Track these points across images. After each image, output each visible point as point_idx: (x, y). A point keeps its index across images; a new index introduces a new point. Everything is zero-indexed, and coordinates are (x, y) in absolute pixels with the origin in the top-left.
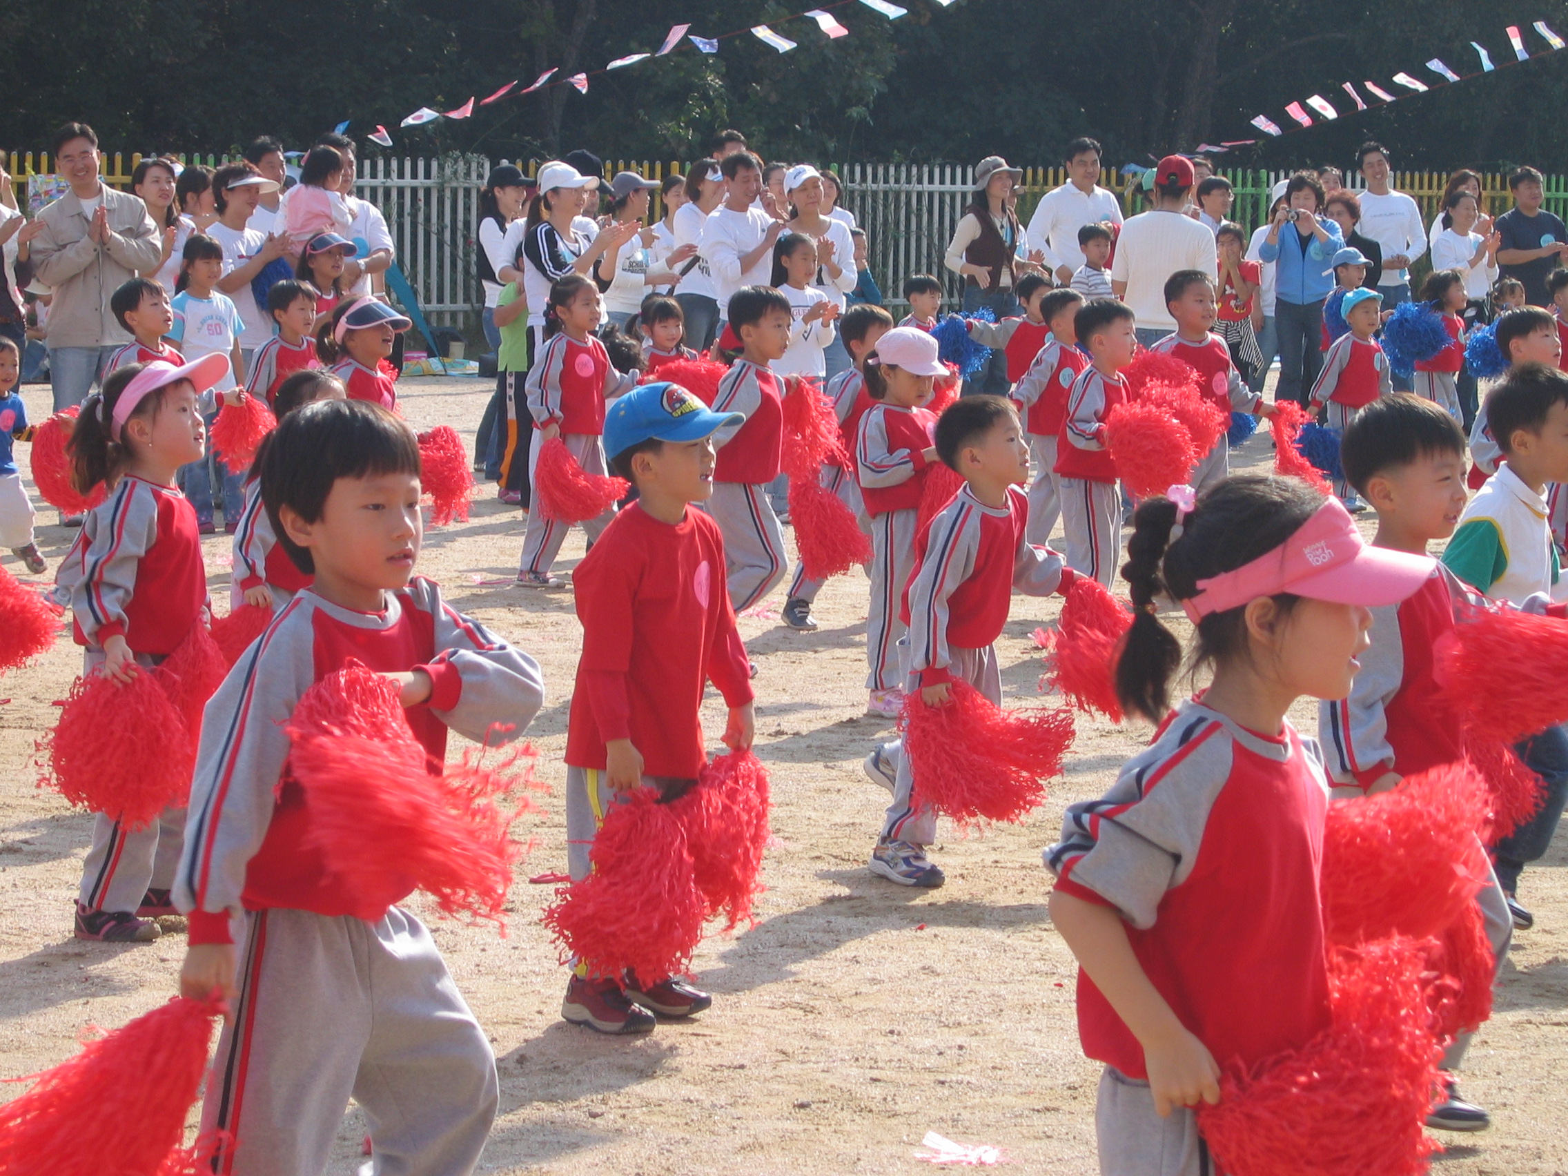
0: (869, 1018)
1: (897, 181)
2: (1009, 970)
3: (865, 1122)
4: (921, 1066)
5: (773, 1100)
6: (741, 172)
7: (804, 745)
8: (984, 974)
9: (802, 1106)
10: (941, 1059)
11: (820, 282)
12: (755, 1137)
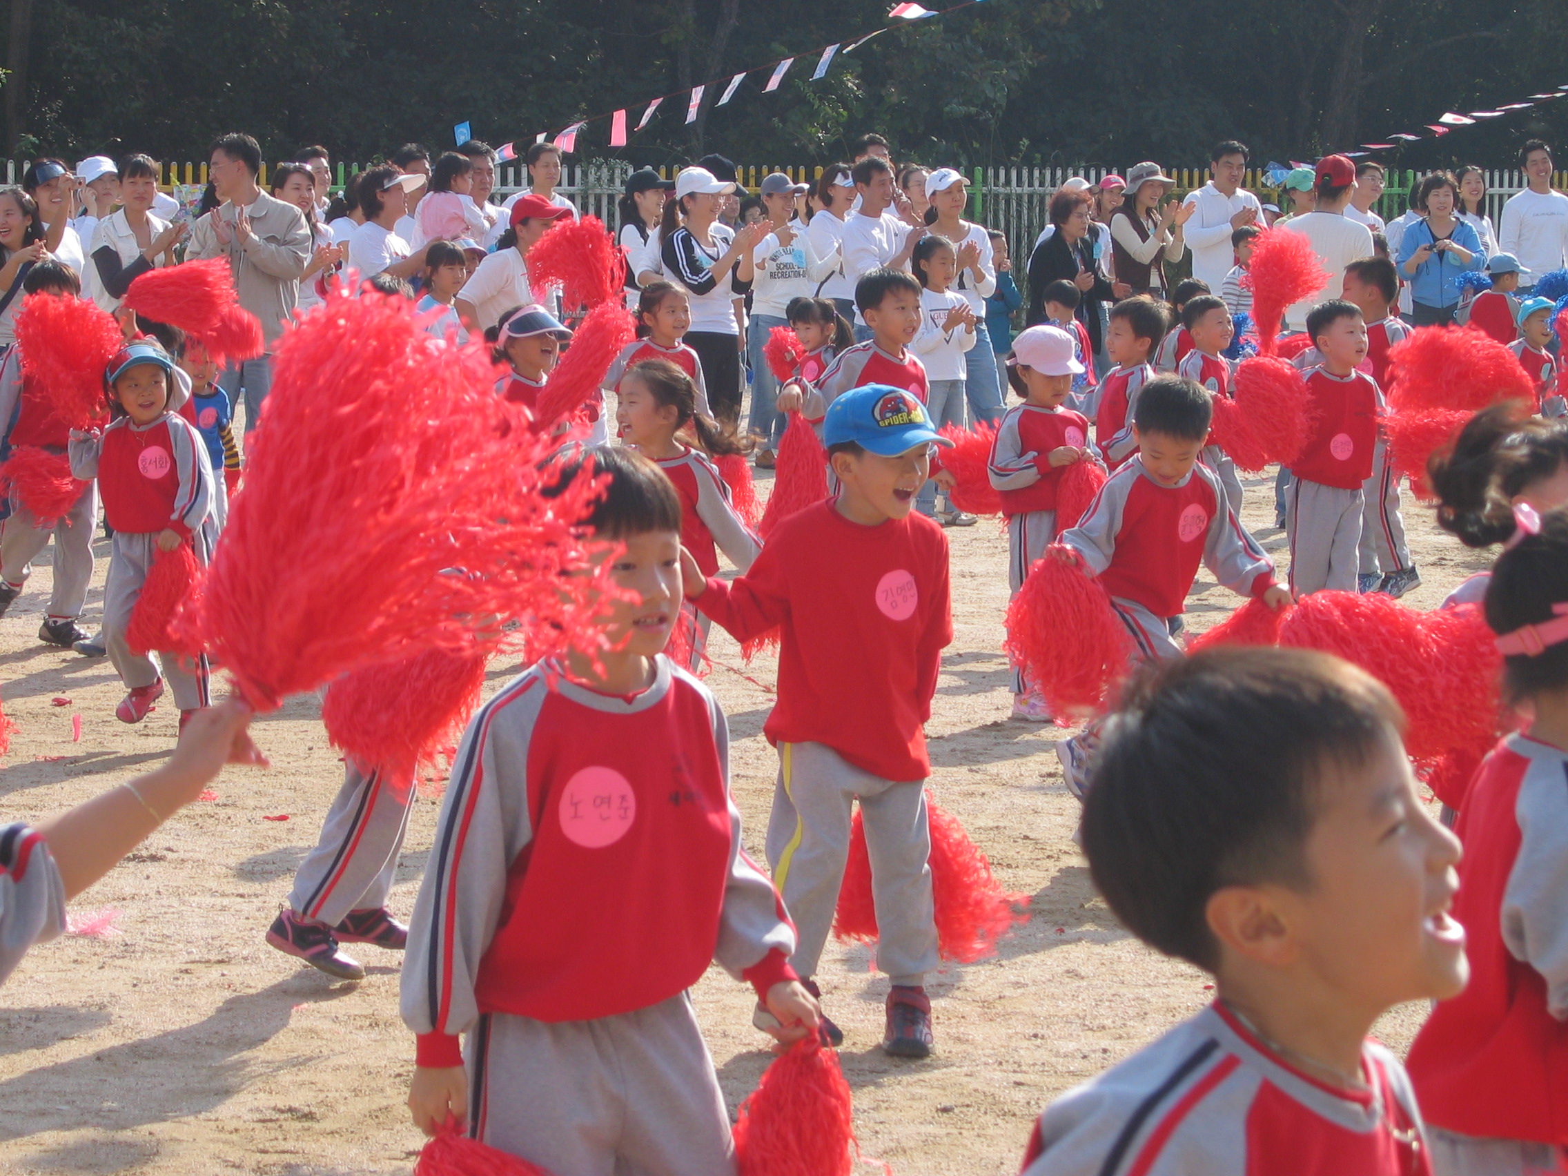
0: (1013, 1022)
1: (1042, 184)
2: (1152, 974)
3: (1009, 1126)
4: (1065, 1069)
5: (915, 1104)
6: (876, 177)
7: (948, 749)
8: (1128, 977)
9: (945, 1110)
10: (1085, 1063)
11: (962, 286)
12: (898, 1141)
